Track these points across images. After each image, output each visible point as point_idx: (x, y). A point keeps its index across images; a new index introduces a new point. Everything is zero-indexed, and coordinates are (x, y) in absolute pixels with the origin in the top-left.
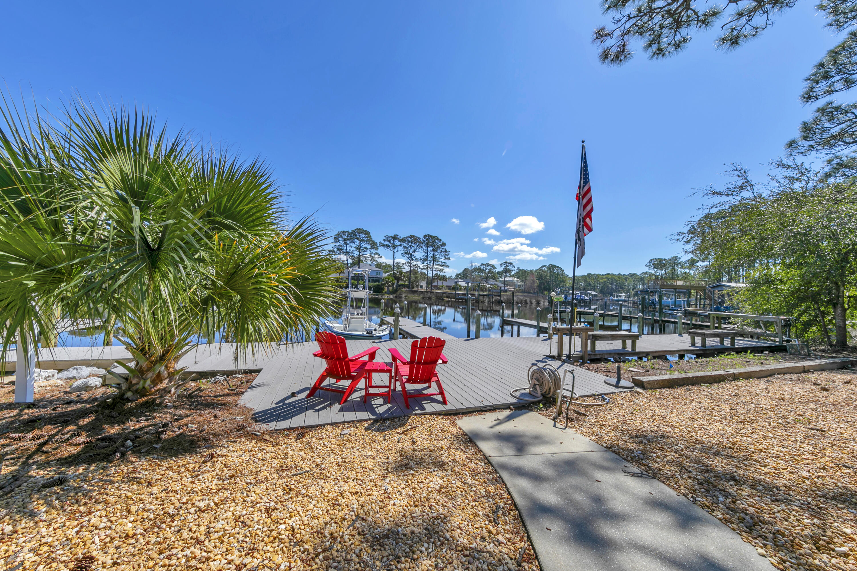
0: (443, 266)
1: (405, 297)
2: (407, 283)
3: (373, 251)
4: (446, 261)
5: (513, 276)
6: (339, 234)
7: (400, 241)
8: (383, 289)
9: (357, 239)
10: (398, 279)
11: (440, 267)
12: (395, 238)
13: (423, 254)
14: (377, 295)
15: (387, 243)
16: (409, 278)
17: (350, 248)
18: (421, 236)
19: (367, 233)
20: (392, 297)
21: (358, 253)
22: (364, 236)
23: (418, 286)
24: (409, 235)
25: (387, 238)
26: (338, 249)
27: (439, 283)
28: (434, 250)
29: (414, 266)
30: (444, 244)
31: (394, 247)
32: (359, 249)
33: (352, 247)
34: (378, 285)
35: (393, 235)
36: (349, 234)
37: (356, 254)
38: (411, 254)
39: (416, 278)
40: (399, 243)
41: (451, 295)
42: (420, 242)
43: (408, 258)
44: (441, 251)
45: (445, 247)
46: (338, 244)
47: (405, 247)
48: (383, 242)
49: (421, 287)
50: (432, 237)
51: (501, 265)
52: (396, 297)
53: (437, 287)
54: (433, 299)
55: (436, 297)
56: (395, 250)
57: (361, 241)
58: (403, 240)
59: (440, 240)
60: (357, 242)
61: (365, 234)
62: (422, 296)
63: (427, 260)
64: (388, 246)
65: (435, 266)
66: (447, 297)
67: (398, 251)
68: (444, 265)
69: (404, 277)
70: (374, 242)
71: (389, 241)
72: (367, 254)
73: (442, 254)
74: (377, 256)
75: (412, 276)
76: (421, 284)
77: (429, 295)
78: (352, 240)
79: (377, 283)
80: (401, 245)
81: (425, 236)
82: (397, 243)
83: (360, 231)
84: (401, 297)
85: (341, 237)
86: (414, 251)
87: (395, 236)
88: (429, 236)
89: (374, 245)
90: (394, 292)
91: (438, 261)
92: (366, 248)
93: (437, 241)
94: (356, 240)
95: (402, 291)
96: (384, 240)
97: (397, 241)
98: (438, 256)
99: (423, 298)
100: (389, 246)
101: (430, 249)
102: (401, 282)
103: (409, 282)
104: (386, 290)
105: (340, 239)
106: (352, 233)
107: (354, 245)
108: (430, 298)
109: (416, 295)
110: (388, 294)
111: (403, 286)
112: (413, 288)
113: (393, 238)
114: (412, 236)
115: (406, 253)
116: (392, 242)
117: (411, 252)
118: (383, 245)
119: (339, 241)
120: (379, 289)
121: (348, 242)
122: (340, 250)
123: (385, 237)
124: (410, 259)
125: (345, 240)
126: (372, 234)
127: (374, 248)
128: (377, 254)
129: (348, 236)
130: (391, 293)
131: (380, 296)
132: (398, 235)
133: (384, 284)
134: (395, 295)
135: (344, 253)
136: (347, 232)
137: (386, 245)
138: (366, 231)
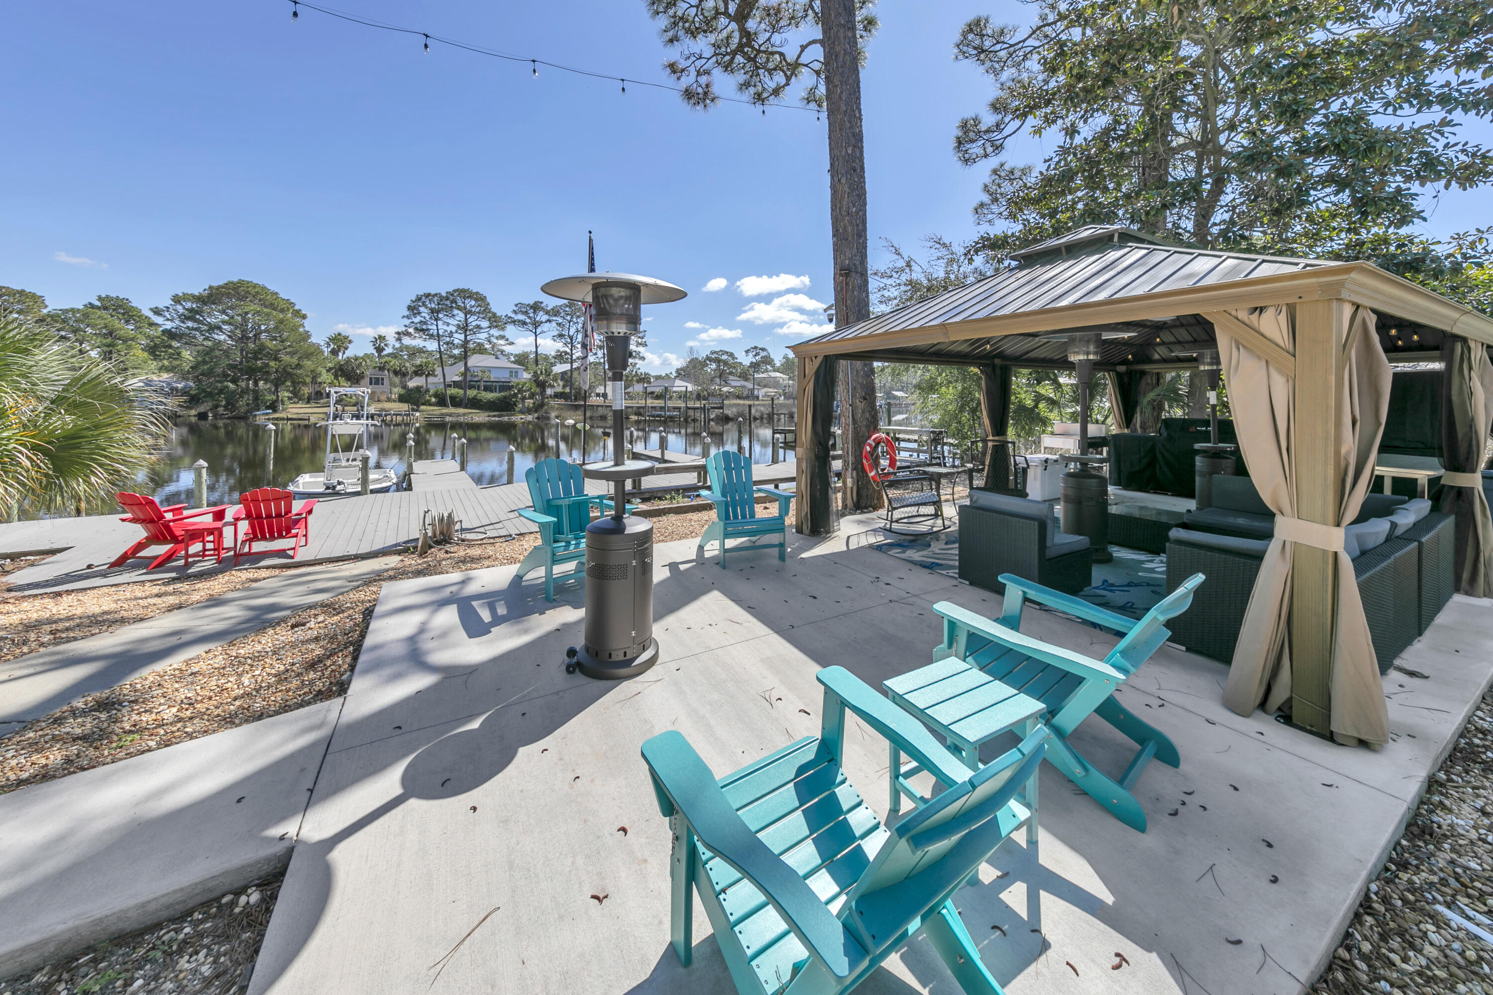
1: (559, 417)
2: (567, 390)
3: (495, 332)
5: (778, 370)
6: (419, 299)
7: (547, 313)
8: (515, 404)
9: (459, 308)
10: (543, 385)
12: (536, 307)
14: (499, 416)
15: (521, 317)
16: (569, 382)
17: (445, 327)
19: (480, 299)
20: (530, 418)
21: (462, 337)
22: (473, 303)
25: (521, 308)
26: (416, 329)
27: (636, 388)
31: (536, 324)
32: (464, 328)
33: (449, 324)
34: (505, 397)
35: (532, 303)
36: (442, 298)
37: (459, 338)
40: (545, 318)
41: (643, 411)
43: (566, 345)
46: (417, 319)
47: (559, 324)
48: (513, 315)
51: (747, 352)
52: (538, 418)
56: (539, 331)
57: (467, 313)
58: (555, 312)
60: (461, 316)
61: (476, 300)
64: (524, 323)
66: (636, 414)
67: (543, 332)
69: (555, 380)
70: (494, 315)
71: (526, 313)
72: (482, 337)
74: (502, 342)
77: (601, 411)
78: (448, 310)
80: (549, 321)
82: (542, 317)
83: (465, 294)
84: (548, 418)
85: (424, 305)
87: (536, 303)
89: (496, 321)
90: (538, 407)
92: (478, 327)
94: (456, 312)
95: (552, 408)
96: (515, 312)
97: (541, 313)
103: (571, 388)
104: (520, 405)
105: (422, 309)
106: (447, 299)
107: (451, 321)
111: (559, 395)
112: (577, 399)
113: (531, 307)
115: (561, 336)
116: (532, 315)
117: (571, 333)
118: (514, 322)
119: (419, 313)
120: (508, 403)
121: (440, 316)
122: (422, 330)
123: (516, 305)
124: (570, 346)
125: (432, 311)
126: (489, 300)
127: (496, 327)
128: (502, 337)
129: (439, 304)
130: (529, 411)
131: (506, 419)
132: (541, 303)
133: (515, 395)
134: (536, 415)
135: (431, 336)
136: (436, 295)
137: (519, 321)
138: (477, 293)
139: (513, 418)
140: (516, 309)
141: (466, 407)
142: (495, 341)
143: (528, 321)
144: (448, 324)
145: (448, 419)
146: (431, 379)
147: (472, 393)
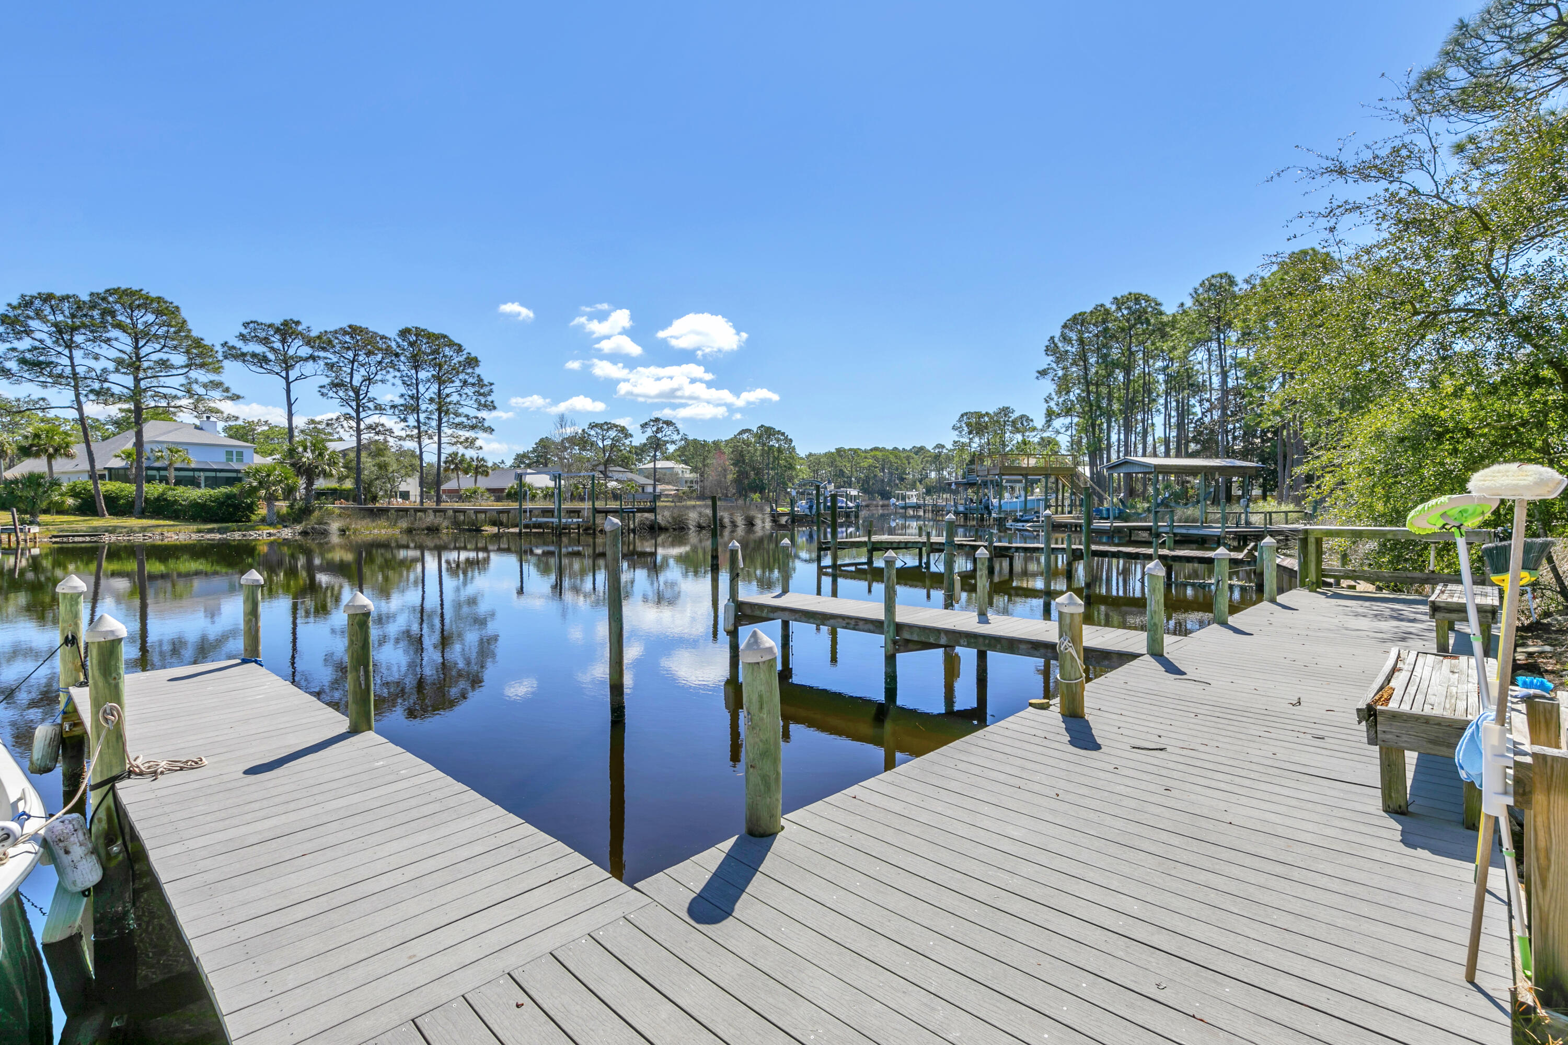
0: (473, 427)
1: (343, 531)
2: (348, 484)
3: (200, 375)
4: (484, 414)
6: (27, 303)
7: (309, 342)
8: (251, 508)
9: (122, 327)
10: (309, 473)
11: (464, 434)
12: (287, 330)
13: (402, 389)
14: (220, 531)
15: (255, 347)
16: (355, 469)
17: (92, 363)
18: (392, 332)
19: (166, 310)
20: (287, 533)
21: (129, 381)
22: (150, 318)
23: (392, 494)
24: (344, 325)
25: (255, 331)
27: (466, 482)
28: (440, 380)
29: (370, 427)
30: (472, 362)
31: (287, 363)
32: (133, 365)
33: (98, 357)
34: (229, 497)
35: (278, 322)
36: (80, 305)
37: (121, 383)
38: (357, 391)
39: (383, 467)
40: (305, 351)
41: (504, 518)
42: (388, 351)
43: (345, 402)
44: (465, 383)
45: (478, 371)
46: (25, 344)
47: (330, 366)
48: (239, 344)
49: (405, 495)
50: (431, 337)
51: (643, 427)
52: (304, 533)
53: (455, 494)
54: (446, 533)
55: (456, 524)
56: (293, 374)
57: (139, 336)
58: (322, 342)
59: (459, 349)
60: (124, 342)
61: (158, 313)
62: (404, 524)
63: (416, 409)
64: (262, 360)
65: (446, 430)
66: (494, 523)
67: (303, 377)
68: (478, 425)
69: (333, 463)
70: (198, 343)
71: (265, 341)
72: (173, 383)
73: (469, 390)
74: (216, 394)
75: (368, 463)
76: (403, 487)
77: (430, 518)
78: (97, 331)
79: (224, 490)
80: (313, 358)
81: (404, 333)
82: (298, 348)
83: (133, 299)
84: (325, 533)
85: (39, 315)
86: (369, 380)
87: (285, 323)
88: (419, 332)
89: (201, 355)
90: (299, 514)
91: (457, 415)
92: (164, 364)
93: (448, 351)
94: (114, 333)
95: (330, 513)
96: (242, 337)
97: (298, 342)
98: (455, 398)
99: (409, 531)
100: (265, 360)
101: (423, 375)
102: (321, 484)
103: (358, 481)
104: (262, 510)
105: (34, 324)
106: (93, 306)
107: (104, 350)
108: (433, 530)
109: (382, 522)
110: (271, 524)
111: (335, 494)
112: (374, 499)
113: (278, 330)
114: (354, 330)
115: (337, 385)
116: (278, 345)
117: (356, 383)
118: (242, 356)
119: (28, 332)
120: (237, 507)
121: (79, 338)
122: (39, 364)
123: (246, 325)
124: (354, 404)
125: (59, 329)
126: (184, 313)
127: (202, 366)
128: (217, 385)
129: (73, 316)
130: (283, 520)
131: (237, 536)
132: (298, 323)
133: (253, 491)
134: (299, 528)
135: (58, 379)
136: (64, 299)
137: (254, 355)
138: (159, 299)
139: (253, 535)
140: (245, 332)
141: (142, 515)
142: (202, 391)
143: (271, 356)
144: (96, 357)
145: (107, 538)
146: (60, 465)
147: (154, 490)
